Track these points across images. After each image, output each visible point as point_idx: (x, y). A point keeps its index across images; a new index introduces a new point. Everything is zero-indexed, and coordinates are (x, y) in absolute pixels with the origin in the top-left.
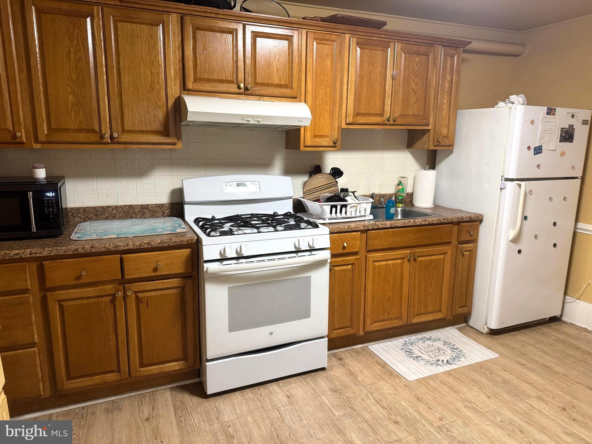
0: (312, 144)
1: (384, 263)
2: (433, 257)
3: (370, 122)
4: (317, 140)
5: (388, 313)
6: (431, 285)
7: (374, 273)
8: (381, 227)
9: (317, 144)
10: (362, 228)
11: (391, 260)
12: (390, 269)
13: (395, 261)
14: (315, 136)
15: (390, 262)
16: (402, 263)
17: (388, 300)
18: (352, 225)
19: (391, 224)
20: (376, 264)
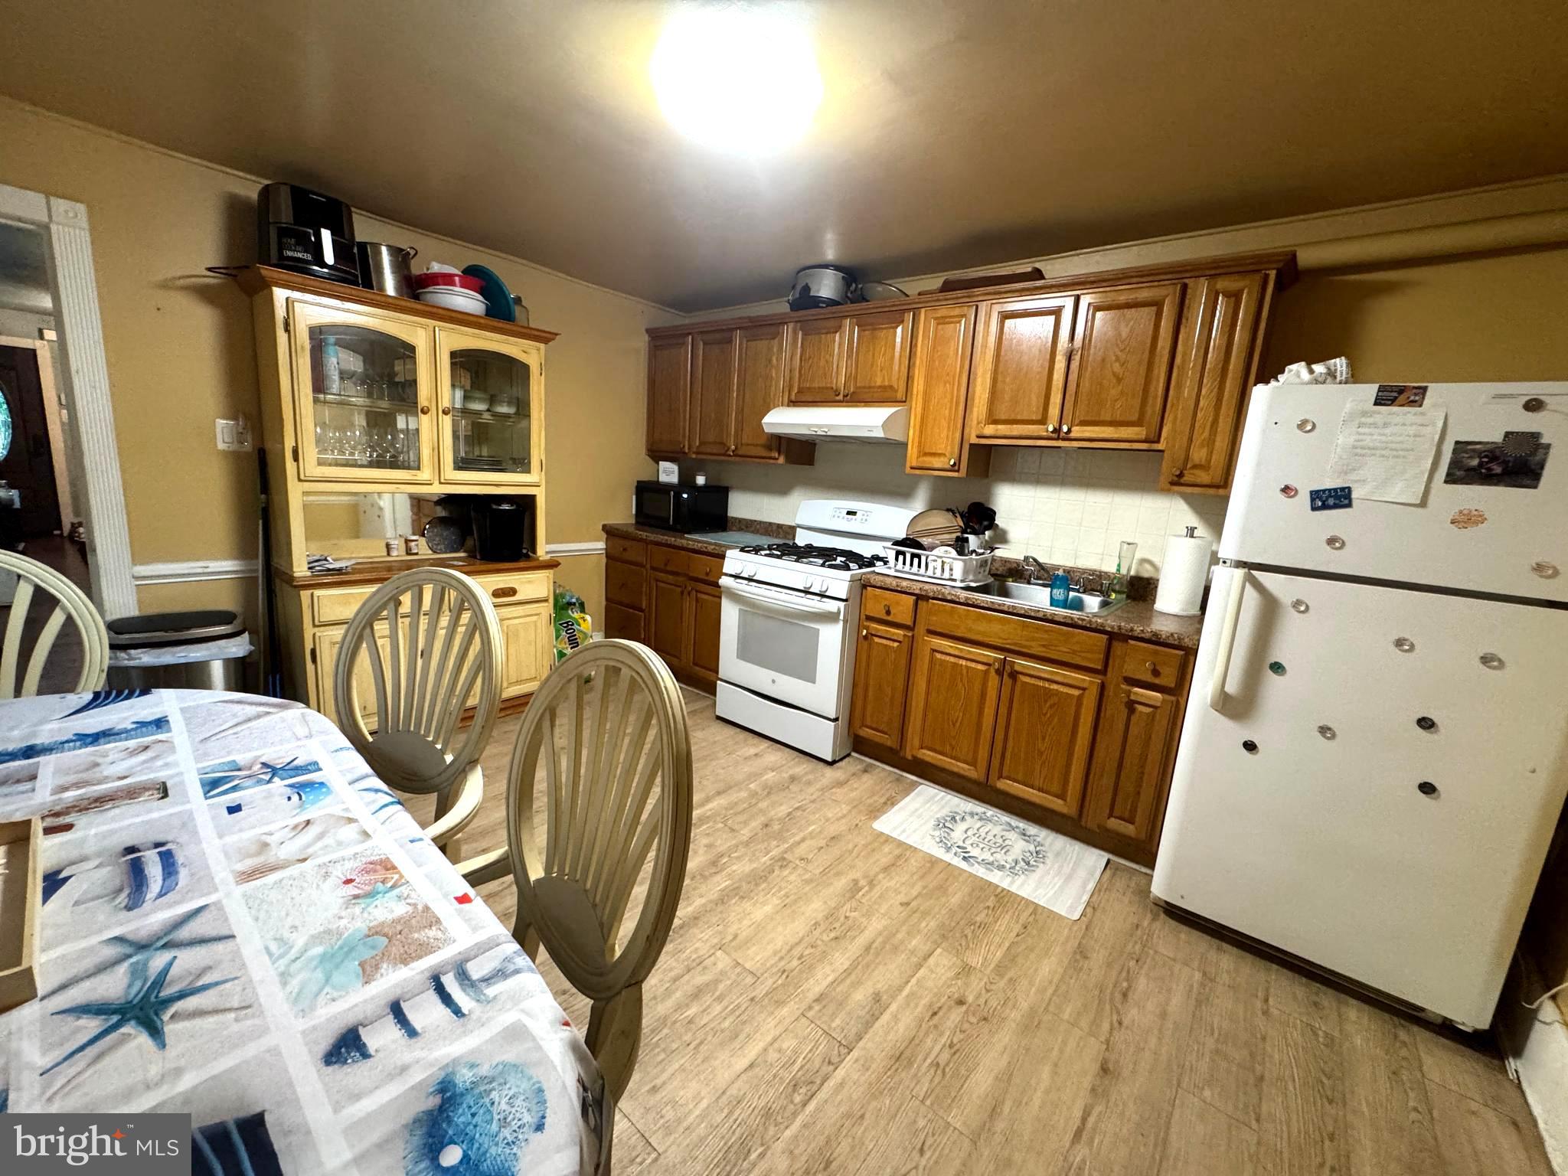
0: (920, 465)
1: (952, 659)
2: (1055, 687)
3: (1015, 433)
4: (927, 459)
5: (951, 745)
6: (1044, 738)
7: (931, 669)
8: (949, 598)
9: (928, 466)
10: (917, 592)
11: (967, 659)
12: (962, 675)
13: (973, 665)
14: (926, 454)
15: (964, 662)
16: (986, 672)
17: (954, 725)
18: (904, 584)
19: (967, 598)
20: (938, 656)
